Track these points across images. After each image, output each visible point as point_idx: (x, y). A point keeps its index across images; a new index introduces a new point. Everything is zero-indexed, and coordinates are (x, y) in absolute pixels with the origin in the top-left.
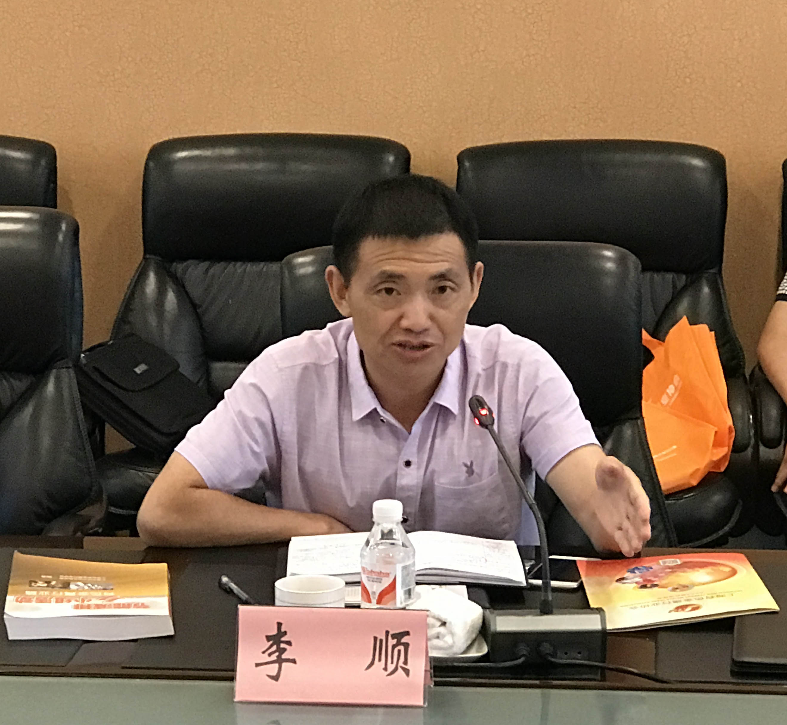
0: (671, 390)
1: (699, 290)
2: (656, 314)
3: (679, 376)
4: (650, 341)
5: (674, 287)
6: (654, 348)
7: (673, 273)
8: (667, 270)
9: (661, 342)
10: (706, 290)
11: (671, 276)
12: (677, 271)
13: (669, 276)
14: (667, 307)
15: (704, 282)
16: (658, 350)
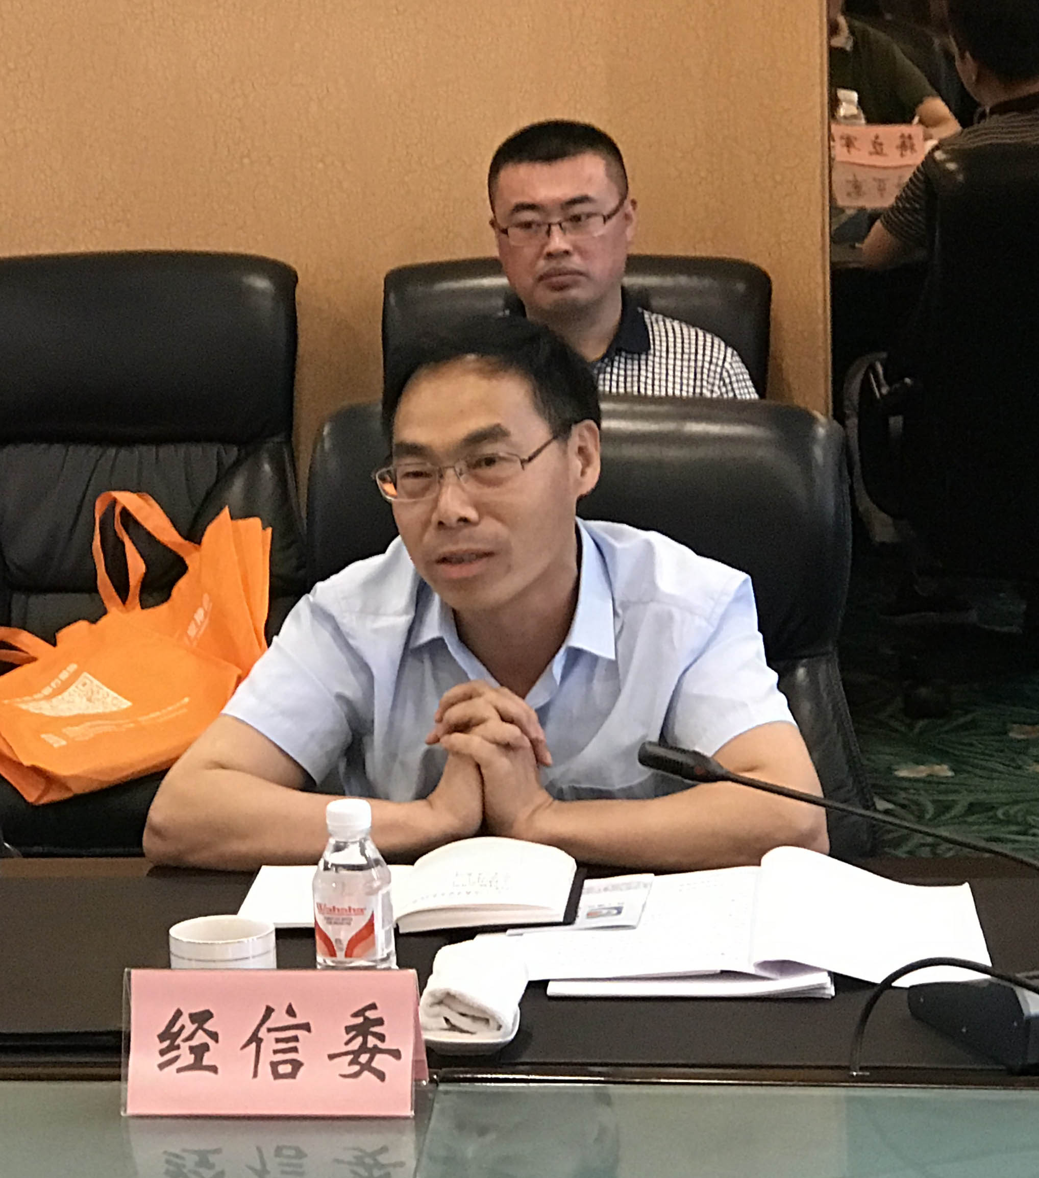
0: (200, 615)
1: (258, 466)
2: (193, 505)
3: (209, 594)
4: (181, 545)
5: (220, 464)
6: (189, 554)
7: (219, 445)
8: (210, 439)
9: (196, 545)
10: (267, 467)
11: (215, 450)
12: (225, 440)
13: (213, 450)
14: (208, 494)
15: (265, 456)
16: (192, 559)
